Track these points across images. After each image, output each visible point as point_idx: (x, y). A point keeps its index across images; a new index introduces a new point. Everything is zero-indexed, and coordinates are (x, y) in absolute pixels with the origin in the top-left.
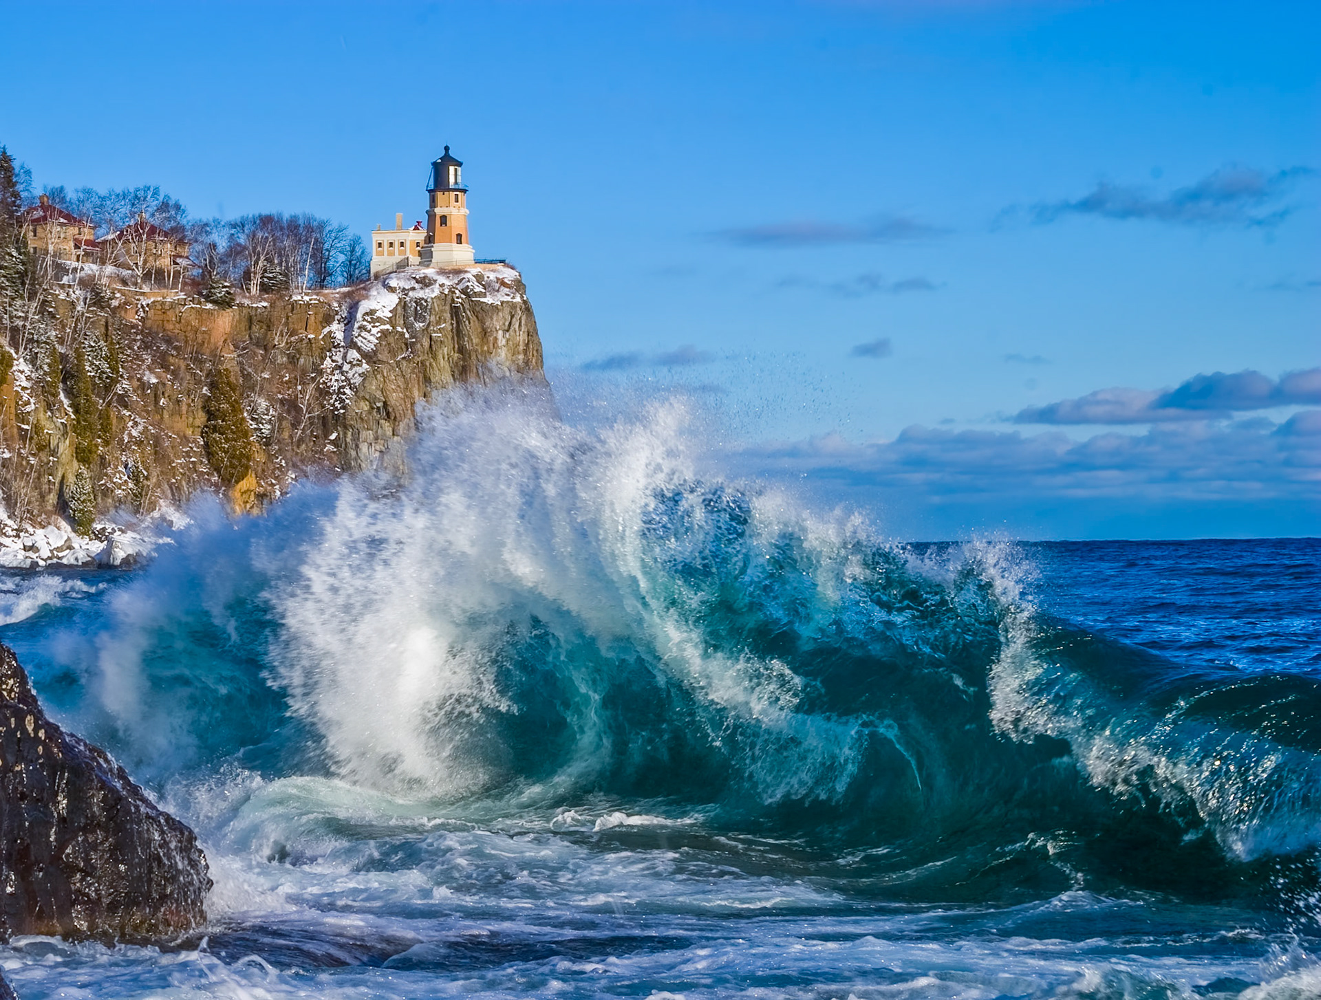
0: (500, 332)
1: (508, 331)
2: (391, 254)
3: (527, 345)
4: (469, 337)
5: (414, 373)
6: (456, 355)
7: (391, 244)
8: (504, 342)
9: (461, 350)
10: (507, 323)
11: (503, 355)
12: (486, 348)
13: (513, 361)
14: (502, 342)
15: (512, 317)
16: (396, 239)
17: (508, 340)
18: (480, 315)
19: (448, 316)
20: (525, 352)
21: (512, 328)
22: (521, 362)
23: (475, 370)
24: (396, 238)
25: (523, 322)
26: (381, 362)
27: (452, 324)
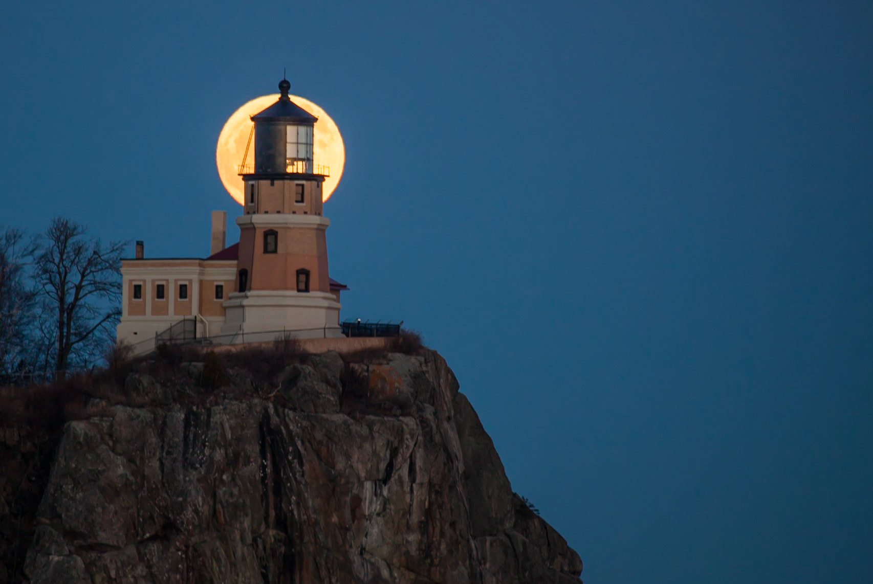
0: (368, 485)
1: (385, 481)
2: (160, 311)
3: (428, 513)
4: (300, 496)
5: (177, 571)
6: (272, 532)
7: (160, 292)
8: (377, 506)
9: (283, 522)
10: (383, 466)
11: (375, 531)
12: (335, 519)
13: (397, 547)
14: (371, 505)
15: (394, 452)
16: (171, 278)
17: (386, 502)
18: (324, 450)
19: (253, 449)
20: (424, 527)
21: (395, 477)
22: (413, 550)
23: (311, 566)
24: (172, 276)
25: (419, 463)
26: (102, 548)
27: (264, 467)
